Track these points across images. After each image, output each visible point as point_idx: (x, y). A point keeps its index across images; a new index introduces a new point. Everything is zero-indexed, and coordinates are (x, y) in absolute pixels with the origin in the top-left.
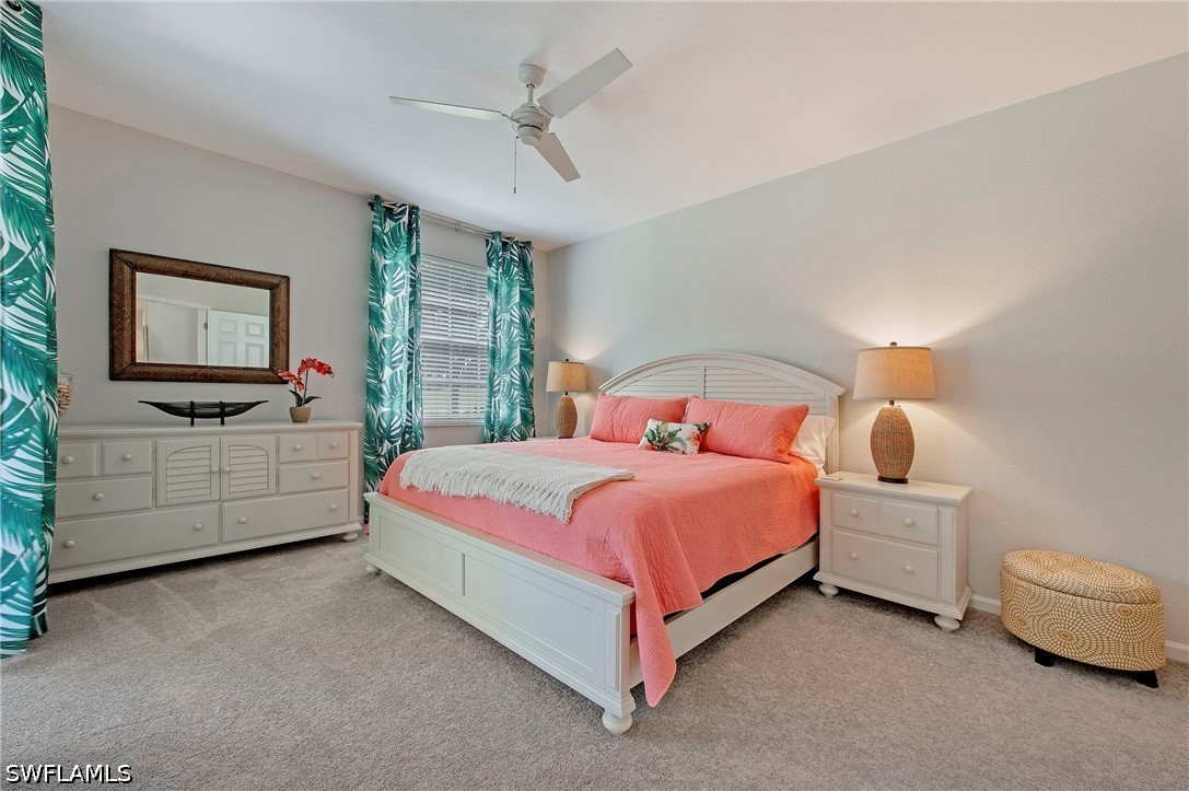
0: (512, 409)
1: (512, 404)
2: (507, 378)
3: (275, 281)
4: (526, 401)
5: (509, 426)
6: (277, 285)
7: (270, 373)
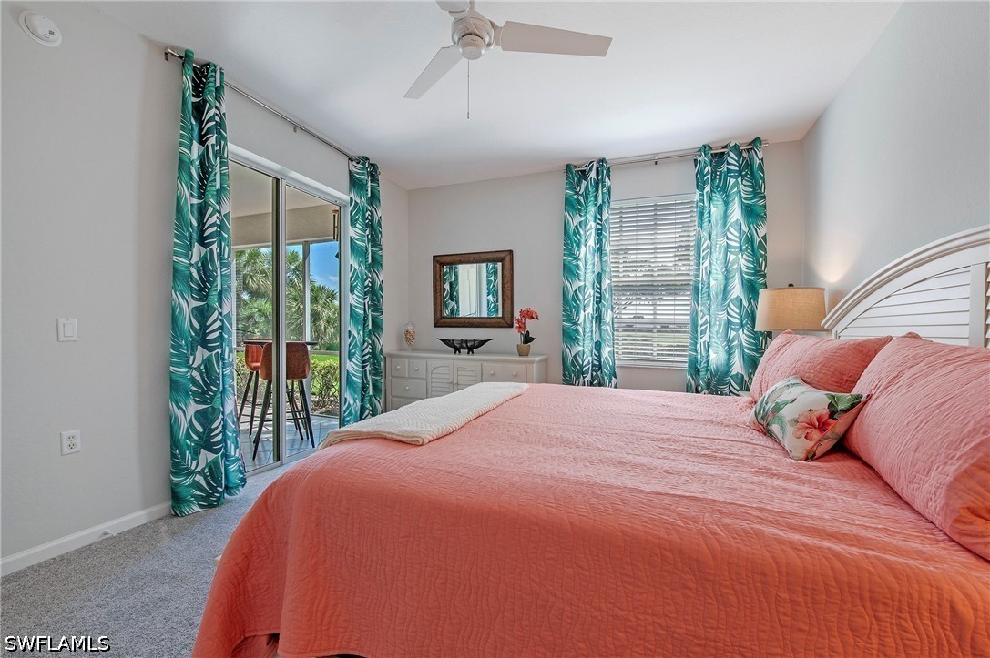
0: (730, 353)
1: (729, 347)
2: (724, 316)
3: (503, 255)
4: (756, 345)
5: (727, 373)
6: (504, 258)
7: (501, 321)
